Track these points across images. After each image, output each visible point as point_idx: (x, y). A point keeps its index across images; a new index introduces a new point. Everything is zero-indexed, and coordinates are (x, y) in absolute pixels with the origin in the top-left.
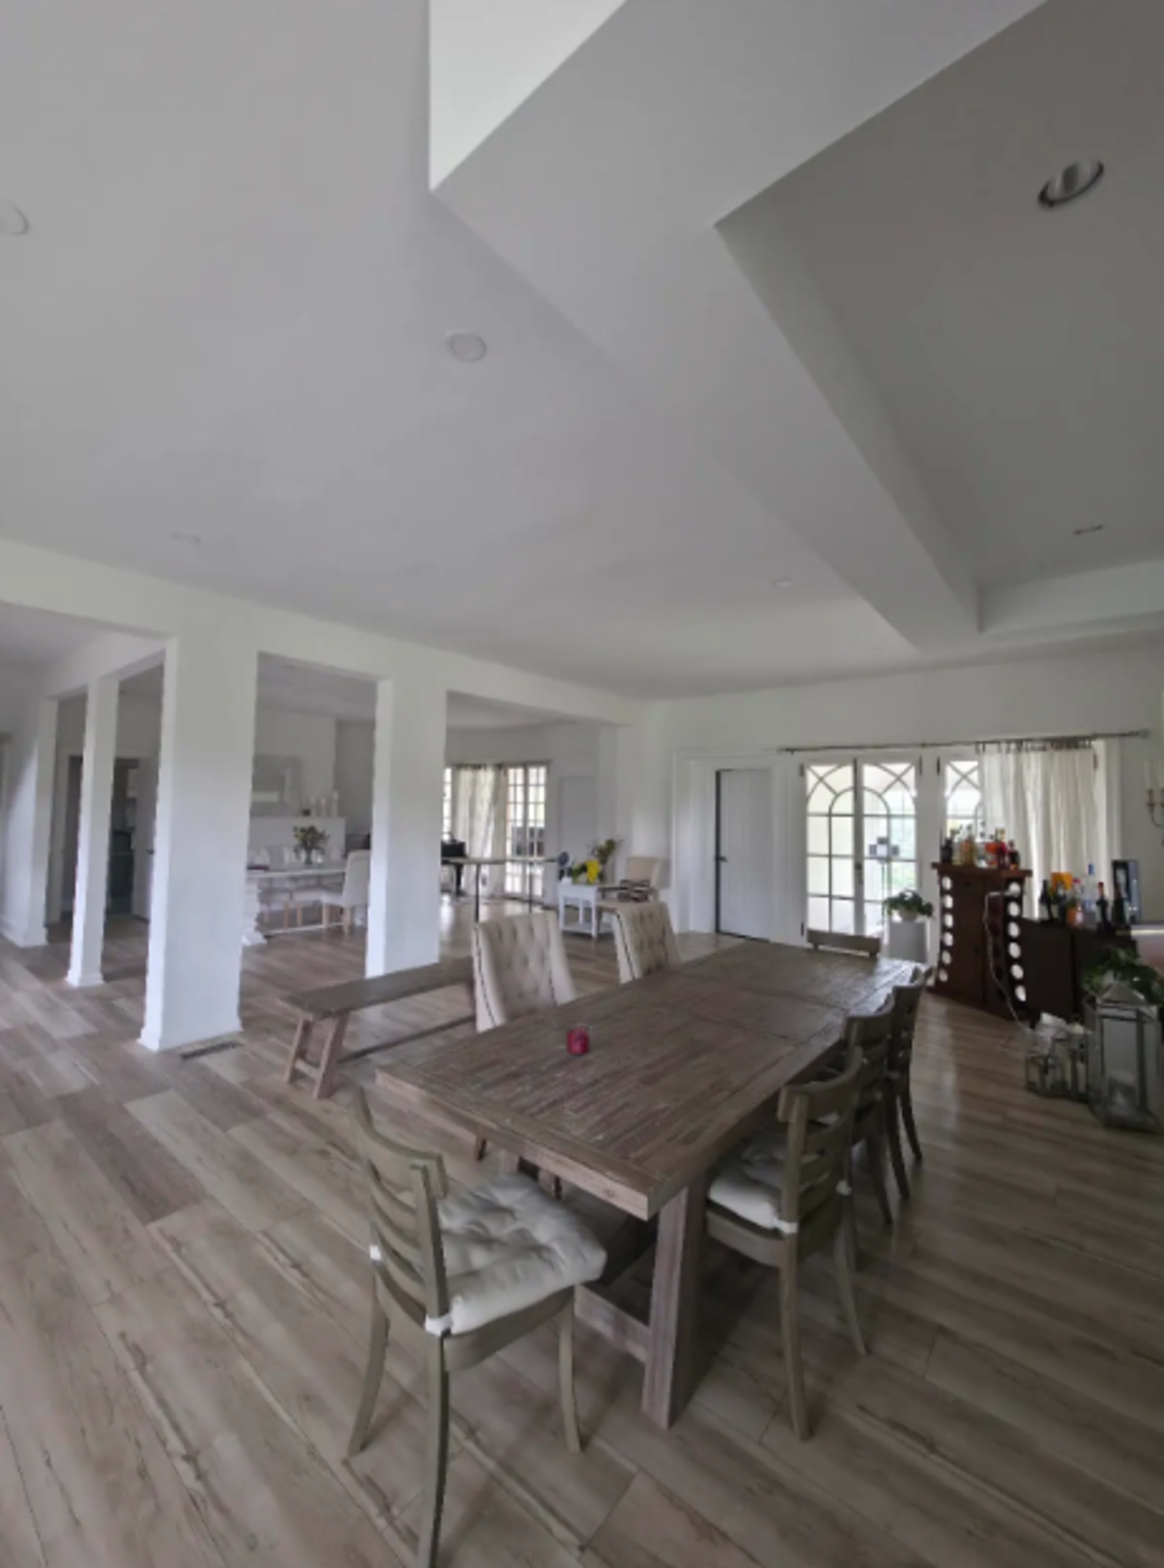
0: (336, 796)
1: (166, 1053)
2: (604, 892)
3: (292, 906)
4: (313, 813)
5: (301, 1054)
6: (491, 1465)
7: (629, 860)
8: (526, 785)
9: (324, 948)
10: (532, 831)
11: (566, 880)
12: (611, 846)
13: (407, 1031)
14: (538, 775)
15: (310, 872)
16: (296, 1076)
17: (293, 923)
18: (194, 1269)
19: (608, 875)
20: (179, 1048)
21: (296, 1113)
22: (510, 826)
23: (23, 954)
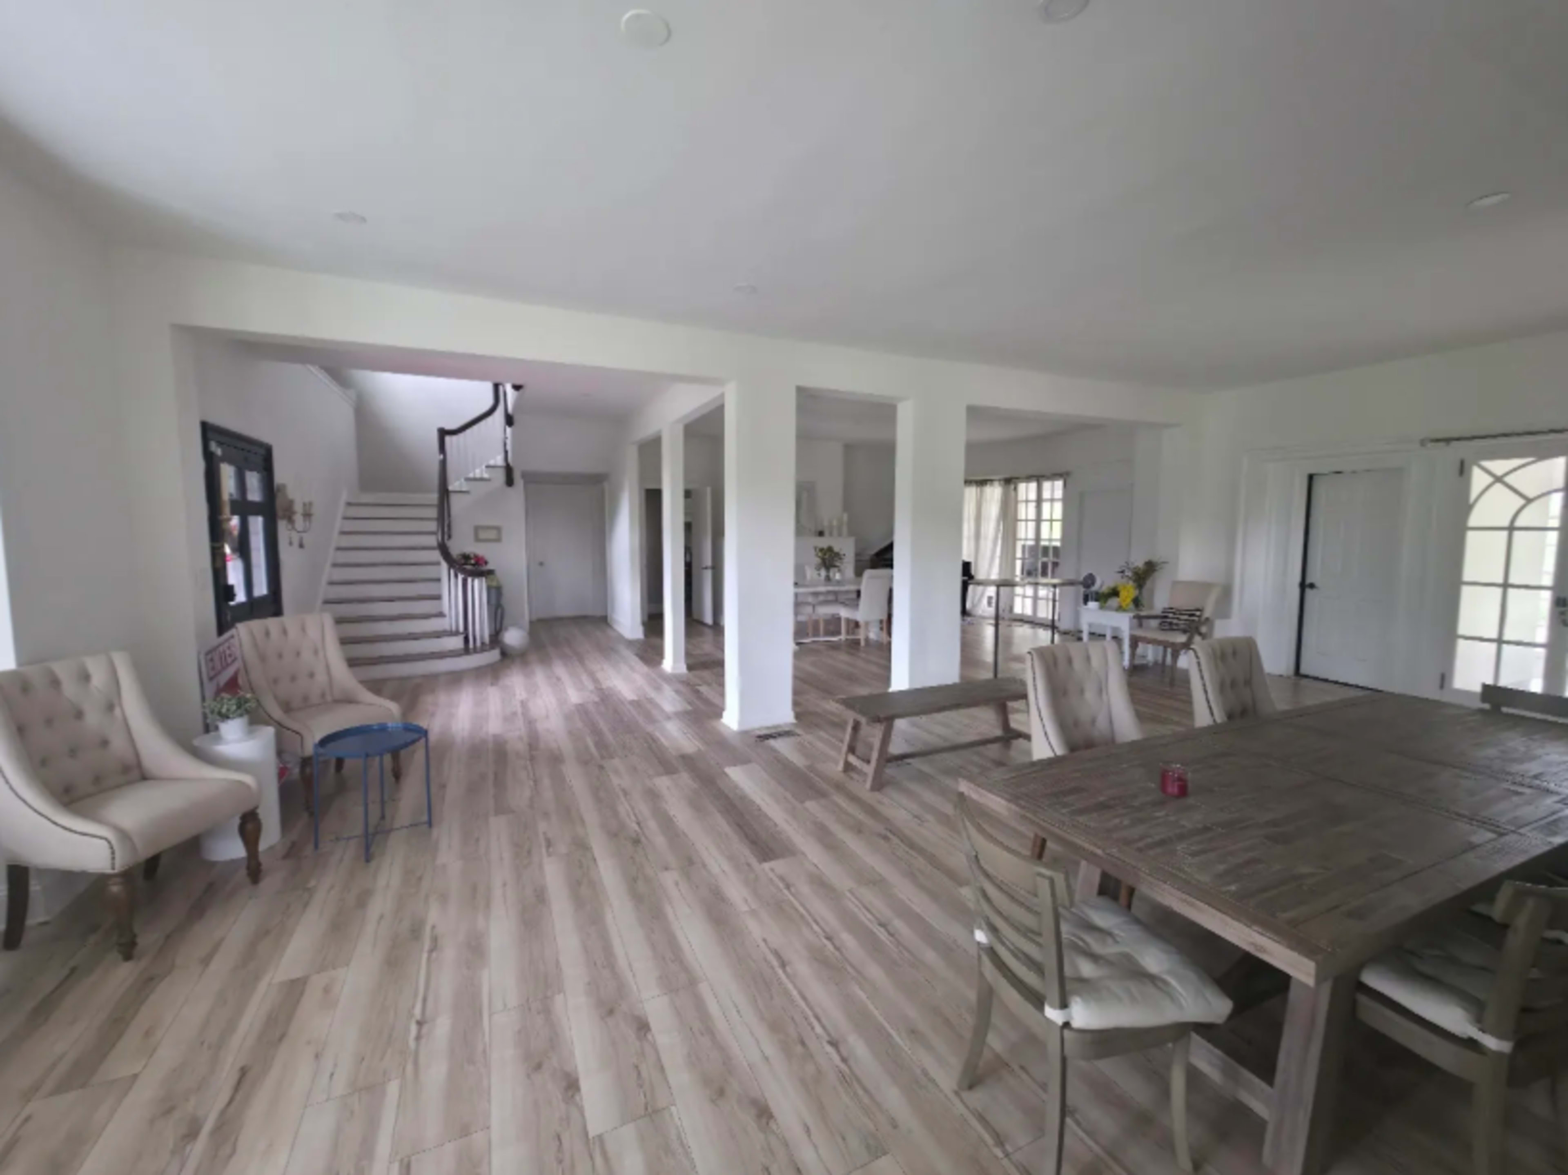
0: (845, 517)
1: (744, 734)
2: (1140, 620)
3: (814, 617)
4: (827, 533)
5: (852, 750)
6: (1096, 1148)
7: (1176, 583)
8: (1039, 501)
9: (843, 657)
10: (1046, 549)
11: (1093, 605)
12: (1151, 568)
13: (940, 743)
14: (1054, 489)
15: (830, 588)
16: (848, 767)
17: (816, 633)
18: (803, 905)
19: (1145, 601)
20: (753, 730)
21: (854, 798)
22: (1019, 545)
23: (630, 643)
